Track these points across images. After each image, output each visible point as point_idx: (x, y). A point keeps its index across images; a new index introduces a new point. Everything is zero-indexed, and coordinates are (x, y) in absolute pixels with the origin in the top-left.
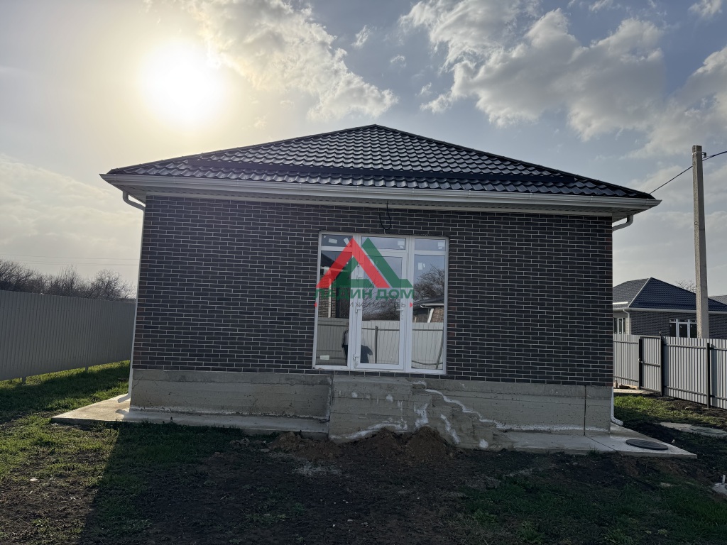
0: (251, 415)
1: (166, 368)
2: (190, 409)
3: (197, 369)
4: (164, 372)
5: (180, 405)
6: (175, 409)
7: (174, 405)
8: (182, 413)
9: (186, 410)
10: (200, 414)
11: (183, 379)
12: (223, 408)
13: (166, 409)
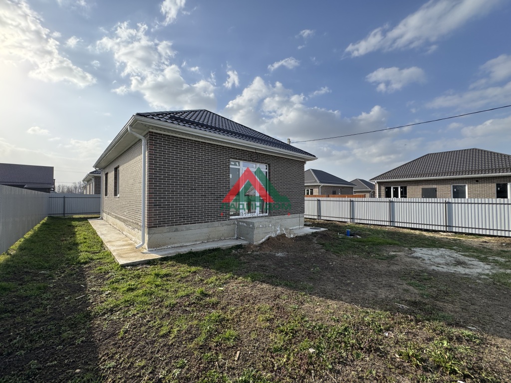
0: (208, 242)
1: (168, 226)
2: (181, 244)
3: (183, 224)
4: (166, 228)
5: (176, 243)
6: (173, 246)
7: (173, 244)
8: (177, 247)
9: (179, 245)
10: (186, 246)
11: (176, 230)
12: (196, 241)
13: (169, 247)
